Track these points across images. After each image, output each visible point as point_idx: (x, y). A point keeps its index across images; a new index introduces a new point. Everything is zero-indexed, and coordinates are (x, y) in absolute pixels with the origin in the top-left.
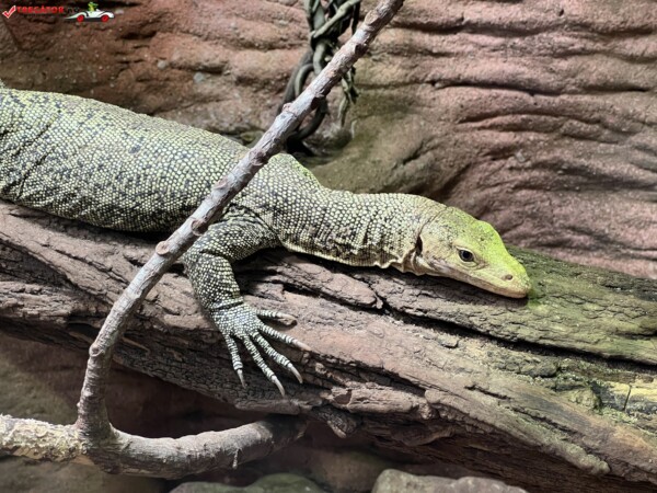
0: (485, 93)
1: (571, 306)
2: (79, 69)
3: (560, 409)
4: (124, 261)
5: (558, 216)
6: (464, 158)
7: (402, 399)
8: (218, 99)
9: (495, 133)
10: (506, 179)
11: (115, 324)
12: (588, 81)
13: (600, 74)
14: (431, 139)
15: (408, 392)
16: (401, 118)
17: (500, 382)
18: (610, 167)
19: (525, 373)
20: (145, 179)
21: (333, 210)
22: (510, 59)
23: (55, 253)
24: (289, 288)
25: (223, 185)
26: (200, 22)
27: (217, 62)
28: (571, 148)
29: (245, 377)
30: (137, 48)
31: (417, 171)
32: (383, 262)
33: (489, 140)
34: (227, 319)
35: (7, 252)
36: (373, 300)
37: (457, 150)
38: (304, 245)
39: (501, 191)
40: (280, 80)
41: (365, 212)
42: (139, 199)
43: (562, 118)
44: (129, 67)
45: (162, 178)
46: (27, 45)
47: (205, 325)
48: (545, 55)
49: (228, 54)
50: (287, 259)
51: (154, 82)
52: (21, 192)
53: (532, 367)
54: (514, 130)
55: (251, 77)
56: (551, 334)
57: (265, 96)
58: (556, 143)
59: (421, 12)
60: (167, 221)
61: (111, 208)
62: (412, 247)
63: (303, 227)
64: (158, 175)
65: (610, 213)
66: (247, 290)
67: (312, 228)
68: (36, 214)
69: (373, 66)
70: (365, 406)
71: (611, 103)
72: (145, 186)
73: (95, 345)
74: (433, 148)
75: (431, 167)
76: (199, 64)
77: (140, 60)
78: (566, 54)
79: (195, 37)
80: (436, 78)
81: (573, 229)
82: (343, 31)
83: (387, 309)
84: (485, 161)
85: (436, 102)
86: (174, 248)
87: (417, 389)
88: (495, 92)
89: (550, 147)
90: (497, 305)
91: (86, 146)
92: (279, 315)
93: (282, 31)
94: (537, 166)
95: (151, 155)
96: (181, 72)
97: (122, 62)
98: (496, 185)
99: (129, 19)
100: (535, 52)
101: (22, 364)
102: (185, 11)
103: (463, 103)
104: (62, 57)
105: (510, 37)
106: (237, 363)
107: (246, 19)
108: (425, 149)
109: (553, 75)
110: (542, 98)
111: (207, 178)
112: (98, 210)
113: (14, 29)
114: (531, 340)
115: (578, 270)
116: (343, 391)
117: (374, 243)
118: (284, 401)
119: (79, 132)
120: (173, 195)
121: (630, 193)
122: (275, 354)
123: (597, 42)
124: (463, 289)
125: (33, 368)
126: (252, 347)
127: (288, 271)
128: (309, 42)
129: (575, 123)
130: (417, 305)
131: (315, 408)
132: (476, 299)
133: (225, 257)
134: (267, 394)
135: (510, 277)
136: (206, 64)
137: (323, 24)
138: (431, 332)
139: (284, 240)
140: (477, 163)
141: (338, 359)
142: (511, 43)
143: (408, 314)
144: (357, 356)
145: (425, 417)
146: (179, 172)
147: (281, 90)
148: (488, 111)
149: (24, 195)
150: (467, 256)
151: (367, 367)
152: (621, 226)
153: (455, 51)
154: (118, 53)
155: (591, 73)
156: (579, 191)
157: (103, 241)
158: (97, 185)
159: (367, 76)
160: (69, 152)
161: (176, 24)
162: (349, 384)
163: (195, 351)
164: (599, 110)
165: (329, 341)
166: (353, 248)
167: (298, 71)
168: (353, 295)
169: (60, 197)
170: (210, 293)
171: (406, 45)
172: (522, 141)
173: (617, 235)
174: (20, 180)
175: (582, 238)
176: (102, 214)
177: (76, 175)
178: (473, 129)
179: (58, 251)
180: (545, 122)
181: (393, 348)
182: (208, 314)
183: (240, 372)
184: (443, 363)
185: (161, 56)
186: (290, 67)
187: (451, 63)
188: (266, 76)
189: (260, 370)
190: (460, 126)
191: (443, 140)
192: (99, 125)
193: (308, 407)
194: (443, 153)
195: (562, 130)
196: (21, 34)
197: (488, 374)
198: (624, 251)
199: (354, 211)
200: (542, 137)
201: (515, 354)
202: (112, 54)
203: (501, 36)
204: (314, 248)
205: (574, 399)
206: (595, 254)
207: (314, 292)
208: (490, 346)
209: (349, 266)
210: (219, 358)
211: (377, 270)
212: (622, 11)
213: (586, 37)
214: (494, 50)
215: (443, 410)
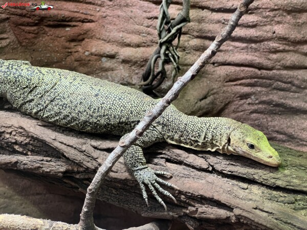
0: (238, 69)
1: (301, 171)
2: (48, 55)
3: (297, 218)
4: (91, 147)
5: (270, 126)
6: (227, 98)
7: (222, 213)
8: (112, 70)
9: (242, 87)
10: (247, 109)
11: (100, 178)
12: (286, 64)
13: (292, 61)
14: (212, 90)
15: (225, 209)
16: (199, 80)
17: (269, 206)
18: (295, 104)
19: (279, 202)
20: (102, 109)
21: (190, 124)
22: (249, 53)
23: (59, 143)
24: (168, 160)
25: (151, 114)
26: (105, 34)
27: (113, 53)
28: (277, 94)
29: (149, 202)
30: (75, 46)
31: (206, 104)
32: (212, 148)
33: (239, 90)
34: (141, 175)
35: (36, 142)
36: (208, 166)
37: (224, 95)
38: (176, 141)
39: (244, 114)
40: (142, 61)
41: (204, 126)
42: (99, 118)
43: (273, 81)
44: (71, 55)
45: (110, 108)
46: (24, 44)
47: (130, 177)
48: (266, 52)
49: (118, 49)
50: (167, 147)
51: (83, 62)
52: (44, 114)
53: (284, 199)
54: (251, 86)
55: (129, 60)
56: (292, 184)
57: (135, 69)
58: (270, 92)
59: (209, 31)
60: (111, 129)
61: (85, 122)
62: (226, 141)
63: (176, 132)
64: (108, 107)
65: (295, 125)
66: (149, 161)
67: (180, 133)
68: (50, 125)
69: (186, 55)
70: (205, 216)
71: (297, 74)
72: (102, 112)
73: (90, 187)
74: (213, 94)
75: (212, 103)
76: (105, 53)
77: (77, 52)
78: (276, 51)
79: (103, 41)
80: (215, 61)
81: (278, 132)
82: (174, 39)
83: (214, 171)
84: (237, 100)
85: (215, 73)
86: (127, 143)
87: (229, 208)
88: (242, 68)
89: (267, 94)
90: (266, 170)
91: (74, 93)
92: (165, 173)
93: (144, 39)
94: (261, 103)
95: (104, 98)
96: (96, 57)
97: (69, 52)
98: (242, 111)
99: (73, 32)
100: (262, 50)
101: (18, 192)
102: (99, 29)
103: (228, 73)
104: (40, 50)
105: (250, 43)
106: (145, 195)
107: (127, 33)
108: (210, 94)
109: (269, 61)
110: (264, 71)
111: (131, 109)
112: (80, 123)
113: (18, 36)
114: (283, 186)
115: (301, 154)
116: (194, 209)
117: (209, 140)
118: (166, 213)
119: (70, 87)
120: (115, 117)
121: (304, 116)
122: (163, 190)
123: (290, 46)
124: (249, 162)
125: (23, 194)
126: (152, 188)
127: (168, 153)
128: (158, 44)
129: (279, 83)
130: (228, 169)
131: (180, 217)
132: (256, 167)
133: (140, 146)
134: (157, 210)
135: (271, 157)
136: (108, 54)
137: (165, 36)
138: (234, 182)
139: (167, 139)
140: (233, 101)
141: (192, 194)
142: (250, 46)
143: (224, 173)
144: (201, 193)
145: (233, 221)
146: (118, 106)
147: (142, 66)
148: (239, 77)
149: (45, 116)
150: (252, 147)
151: (206, 198)
152: (300, 131)
153: (224, 49)
154: (66, 48)
155: (287, 61)
156: (280, 115)
157: (81, 138)
158: (79, 111)
159: (183, 60)
160: (66, 96)
161: (94, 35)
162: (197, 205)
163: (123, 189)
164: (291, 78)
165: (188, 185)
166: (199, 142)
167: (152, 58)
168: (199, 164)
169: (62, 117)
170: (133, 163)
171: (201, 46)
172: (254, 91)
173: (298, 135)
174: (43, 109)
175: (281, 136)
176: (81, 125)
177: (69, 107)
178: (232, 85)
179: (60, 142)
180: (265, 82)
181: (218, 189)
182: (131, 172)
183: (146, 199)
184: (241, 196)
185: (86, 49)
186: (147, 55)
187: (222, 55)
188: (136, 59)
189: (155, 198)
190: (226, 84)
191: (218, 90)
192: (79, 84)
193: (177, 216)
194: (218, 96)
195: (273, 86)
196: (22, 39)
197: (263, 202)
198: (301, 143)
199: (199, 125)
200: (264, 89)
201: (275, 192)
202: (63, 48)
203: (246, 43)
204: (181, 142)
205: (303, 214)
206: (287, 143)
207: (180, 163)
208: (263, 189)
209: (196, 150)
210: (135, 193)
211: (209, 153)
212: (302, 32)
213: (285, 44)
214: (242, 49)
215: (242, 218)
